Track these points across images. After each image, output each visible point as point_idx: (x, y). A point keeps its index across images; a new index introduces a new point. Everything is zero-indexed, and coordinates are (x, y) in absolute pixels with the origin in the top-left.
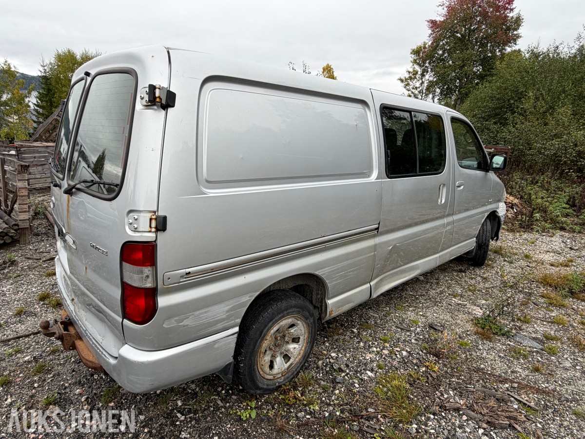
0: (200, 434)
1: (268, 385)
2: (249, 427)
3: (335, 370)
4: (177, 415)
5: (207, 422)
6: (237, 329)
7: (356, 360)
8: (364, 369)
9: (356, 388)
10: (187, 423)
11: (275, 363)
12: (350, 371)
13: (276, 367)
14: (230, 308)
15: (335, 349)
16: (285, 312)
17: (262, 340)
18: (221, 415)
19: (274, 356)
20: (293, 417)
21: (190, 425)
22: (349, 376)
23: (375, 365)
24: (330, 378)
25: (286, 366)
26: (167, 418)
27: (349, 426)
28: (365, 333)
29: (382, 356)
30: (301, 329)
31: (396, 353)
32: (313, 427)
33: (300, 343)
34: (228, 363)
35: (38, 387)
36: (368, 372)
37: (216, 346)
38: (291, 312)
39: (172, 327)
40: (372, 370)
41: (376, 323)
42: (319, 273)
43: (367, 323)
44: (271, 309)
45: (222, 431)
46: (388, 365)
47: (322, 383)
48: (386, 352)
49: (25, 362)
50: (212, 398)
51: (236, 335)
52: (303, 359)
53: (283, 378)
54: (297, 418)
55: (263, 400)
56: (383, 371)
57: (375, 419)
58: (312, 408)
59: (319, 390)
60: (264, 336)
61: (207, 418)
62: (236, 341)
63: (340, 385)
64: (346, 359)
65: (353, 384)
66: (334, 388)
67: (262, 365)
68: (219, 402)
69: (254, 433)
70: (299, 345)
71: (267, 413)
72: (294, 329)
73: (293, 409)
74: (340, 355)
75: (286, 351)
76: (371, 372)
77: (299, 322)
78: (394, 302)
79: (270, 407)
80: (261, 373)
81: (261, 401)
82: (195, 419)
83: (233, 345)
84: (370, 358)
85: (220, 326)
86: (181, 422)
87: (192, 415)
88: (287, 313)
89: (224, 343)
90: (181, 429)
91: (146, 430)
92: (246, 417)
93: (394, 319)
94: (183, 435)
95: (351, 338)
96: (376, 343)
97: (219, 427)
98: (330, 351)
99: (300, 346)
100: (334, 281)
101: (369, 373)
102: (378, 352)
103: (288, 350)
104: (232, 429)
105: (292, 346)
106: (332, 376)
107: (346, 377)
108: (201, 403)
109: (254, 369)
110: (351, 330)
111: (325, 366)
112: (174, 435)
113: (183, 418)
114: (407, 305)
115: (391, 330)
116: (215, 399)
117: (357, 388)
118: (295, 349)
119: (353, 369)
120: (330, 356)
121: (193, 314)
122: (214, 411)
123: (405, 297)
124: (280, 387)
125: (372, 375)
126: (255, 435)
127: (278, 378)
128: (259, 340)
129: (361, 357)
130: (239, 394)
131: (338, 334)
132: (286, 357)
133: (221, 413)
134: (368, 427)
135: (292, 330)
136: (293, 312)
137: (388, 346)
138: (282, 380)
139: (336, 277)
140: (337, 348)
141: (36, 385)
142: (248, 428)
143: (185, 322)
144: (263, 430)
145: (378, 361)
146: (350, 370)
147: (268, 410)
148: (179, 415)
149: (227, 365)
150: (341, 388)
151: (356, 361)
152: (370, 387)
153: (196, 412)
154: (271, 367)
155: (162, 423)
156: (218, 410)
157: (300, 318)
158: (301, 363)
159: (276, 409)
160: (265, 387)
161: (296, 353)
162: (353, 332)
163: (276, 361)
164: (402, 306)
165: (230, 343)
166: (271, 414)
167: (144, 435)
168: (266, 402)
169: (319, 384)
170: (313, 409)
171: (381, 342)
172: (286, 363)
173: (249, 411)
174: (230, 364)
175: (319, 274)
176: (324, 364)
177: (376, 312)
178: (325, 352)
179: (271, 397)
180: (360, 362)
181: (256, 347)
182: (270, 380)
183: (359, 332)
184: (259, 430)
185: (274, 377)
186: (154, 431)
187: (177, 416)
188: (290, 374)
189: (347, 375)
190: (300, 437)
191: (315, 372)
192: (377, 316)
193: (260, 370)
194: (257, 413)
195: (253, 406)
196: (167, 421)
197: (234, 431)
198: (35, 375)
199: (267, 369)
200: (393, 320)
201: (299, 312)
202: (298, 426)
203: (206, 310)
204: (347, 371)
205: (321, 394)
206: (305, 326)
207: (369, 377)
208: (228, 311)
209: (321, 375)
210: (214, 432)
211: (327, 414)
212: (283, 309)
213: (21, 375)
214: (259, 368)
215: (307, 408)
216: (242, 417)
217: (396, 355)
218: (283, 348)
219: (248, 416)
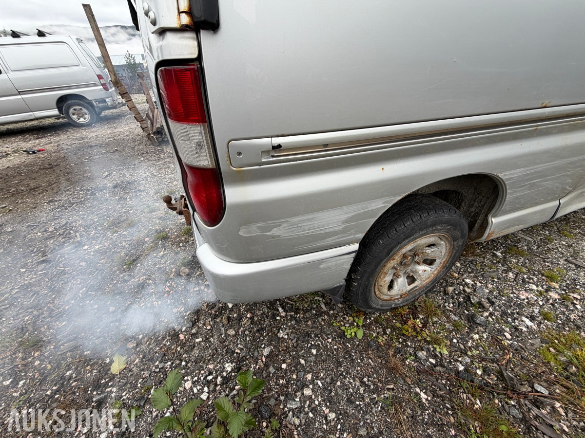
0: (298, 339)
1: (382, 306)
2: (354, 351)
3: (472, 303)
4: (279, 308)
5: (307, 326)
6: (356, 247)
7: (503, 296)
8: (517, 313)
9: (507, 339)
10: (287, 320)
11: (395, 283)
12: (495, 310)
13: (396, 287)
14: (350, 218)
15: (470, 273)
16: (431, 229)
17: (389, 260)
18: (323, 323)
19: (396, 276)
20: (411, 355)
21: (289, 324)
22: (493, 317)
23: (536, 311)
24: (464, 312)
25: (409, 288)
26: (270, 309)
27: (501, 402)
28: (514, 261)
29: (548, 300)
30: (441, 252)
31: (575, 302)
32: (439, 381)
33: (433, 266)
34: (338, 285)
35: (182, 246)
36: (524, 318)
37: (323, 266)
38: (438, 229)
39: (255, 236)
40: (532, 318)
41: (530, 249)
42: (505, 175)
43: (517, 246)
44: (411, 221)
45: (322, 343)
46: (560, 317)
47: (453, 317)
48: (554, 295)
49: (181, 223)
50: (316, 298)
51: (353, 255)
52: (432, 284)
53: (401, 300)
54: (417, 359)
55: (372, 319)
56: (552, 326)
57: (549, 407)
58: (438, 350)
59: (448, 326)
60: (393, 255)
61: (308, 321)
62: (352, 262)
63: (480, 328)
64: (488, 291)
65: (501, 332)
66: (471, 329)
67: (381, 286)
68: (323, 306)
69: (359, 361)
70: (432, 268)
71: (377, 337)
72: (432, 250)
73: (411, 342)
74: (479, 284)
75: (413, 272)
76: (530, 321)
77: (442, 242)
78: (556, 225)
79: (380, 330)
80: (377, 293)
81: (370, 319)
82: (295, 319)
83: (348, 266)
84: (528, 298)
85: (330, 241)
86: (281, 317)
87: (293, 313)
88: (433, 230)
89: (335, 263)
90: (280, 325)
91: (248, 316)
92: (351, 334)
93: (560, 249)
94: (281, 333)
95: (494, 263)
96: (535, 279)
97: (319, 338)
98: (463, 275)
99: (433, 270)
100: (519, 191)
101: (528, 322)
102: (541, 293)
103: (416, 272)
104: (333, 346)
105: (422, 268)
106: (468, 311)
107: (490, 319)
108: (304, 300)
109: (370, 290)
110: (493, 252)
111: (457, 294)
112: (272, 331)
113: (283, 314)
114: (579, 233)
115: (559, 264)
116: (319, 300)
117: (509, 340)
118: (425, 273)
119: (500, 308)
120: (464, 281)
121: (287, 221)
122: (316, 314)
123: (573, 221)
124: (395, 308)
125: (534, 326)
126: (359, 363)
127: (395, 299)
128: (385, 260)
129: (512, 293)
130: (345, 302)
131: (473, 254)
132: (411, 279)
133: (323, 320)
134: (536, 417)
135: (429, 251)
136: (441, 229)
137: (557, 287)
138: (399, 302)
139: (525, 185)
140: (472, 272)
141: (181, 244)
142: (352, 352)
143: (275, 232)
144: (370, 360)
145: (540, 306)
146: (495, 308)
147: (378, 333)
148: (281, 310)
149: (337, 287)
150: (483, 333)
151: (504, 298)
152: (532, 345)
153: (297, 311)
154: (391, 287)
155: (264, 312)
156: (321, 316)
157: (446, 238)
158: (428, 287)
159: (389, 336)
160: (379, 307)
161: (424, 276)
162: (495, 255)
163: (397, 281)
164: (570, 232)
165: (343, 264)
166: (382, 340)
167: (246, 320)
168: (376, 321)
169: (448, 317)
170: (440, 352)
171: (543, 278)
172: (409, 285)
173: (355, 329)
174: (340, 287)
175: (504, 178)
176: (457, 292)
177: (528, 234)
178: (456, 275)
179: (383, 317)
180: (510, 300)
181: (379, 268)
182: (387, 300)
183: (504, 257)
184: (365, 359)
185: (391, 298)
186: (256, 318)
187: (278, 310)
188: (411, 296)
189: (491, 314)
190: (421, 390)
191: (443, 299)
192: (531, 239)
193: (376, 290)
194: (364, 334)
195: (361, 324)
196: (269, 312)
197: (335, 349)
198: (183, 236)
199: (385, 290)
200: (557, 249)
201: (448, 231)
202: (419, 372)
203: (310, 217)
204: (491, 309)
205: (451, 332)
206: (448, 248)
207: (527, 327)
208: (345, 222)
209: (451, 305)
210: (313, 343)
211: (461, 368)
212: (429, 224)
213: (176, 233)
214: (376, 288)
215: (430, 346)
216: (346, 334)
217: (574, 304)
218: (410, 268)
219: (353, 334)
